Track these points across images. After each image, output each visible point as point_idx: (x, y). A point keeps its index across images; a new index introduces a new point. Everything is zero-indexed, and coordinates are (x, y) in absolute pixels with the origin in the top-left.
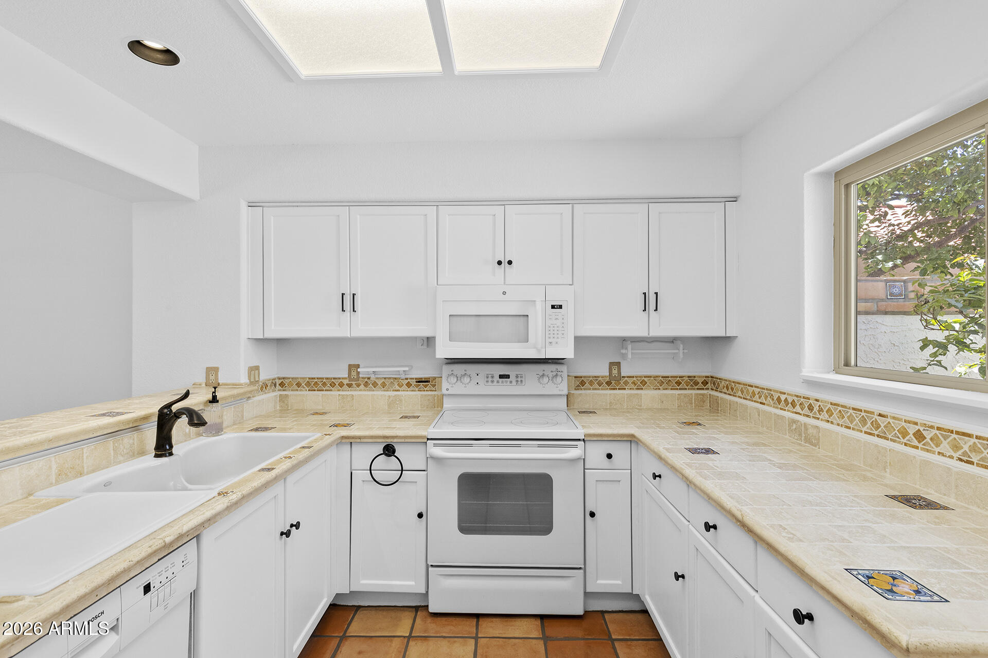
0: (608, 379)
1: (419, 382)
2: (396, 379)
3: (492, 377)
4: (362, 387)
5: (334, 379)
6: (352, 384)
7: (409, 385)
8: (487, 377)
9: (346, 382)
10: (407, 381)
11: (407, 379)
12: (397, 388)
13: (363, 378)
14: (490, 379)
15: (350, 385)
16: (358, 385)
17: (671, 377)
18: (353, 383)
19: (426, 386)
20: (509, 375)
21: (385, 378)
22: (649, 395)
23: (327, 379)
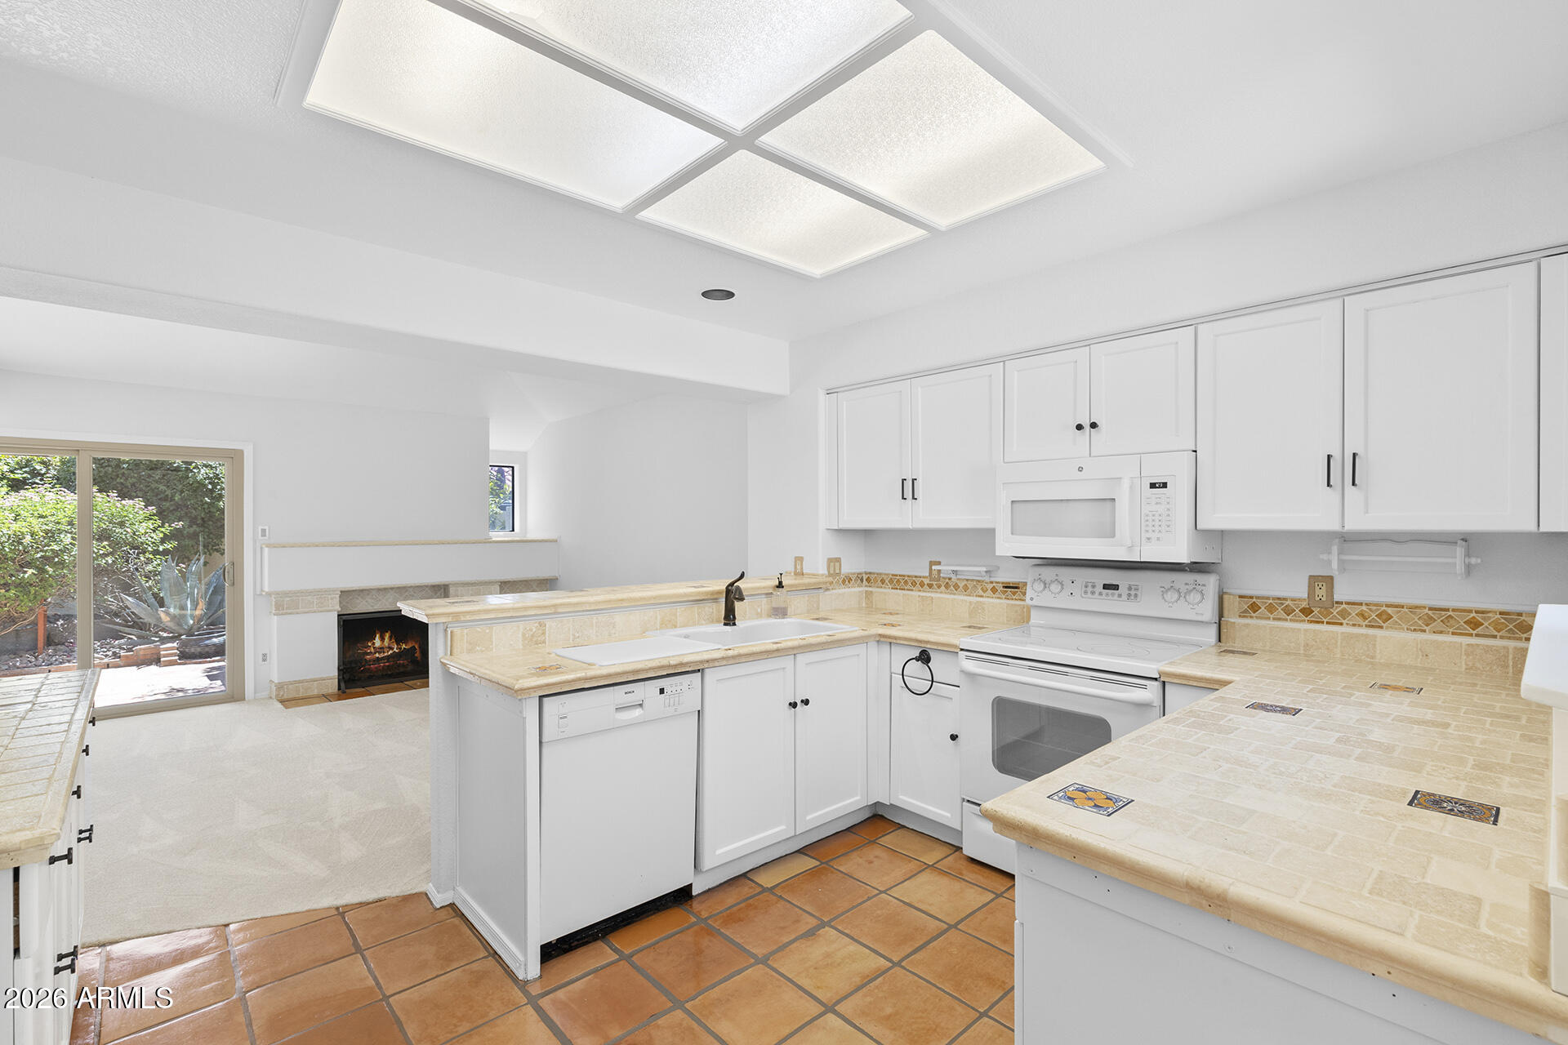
0: (1304, 605)
1: (1006, 587)
2: (979, 581)
3: (1094, 587)
4: (943, 588)
5: (916, 577)
6: (932, 585)
7: (994, 590)
8: (1086, 587)
9: (926, 581)
10: (992, 586)
11: (992, 582)
12: (981, 593)
13: (943, 578)
14: (1090, 589)
15: (930, 586)
16: (939, 587)
17: (1454, 610)
18: (934, 583)
19: (1014, 594)
20: (1118, 586)
21: (967, 580)
22: (1392, 641)
23: (908, 576)
